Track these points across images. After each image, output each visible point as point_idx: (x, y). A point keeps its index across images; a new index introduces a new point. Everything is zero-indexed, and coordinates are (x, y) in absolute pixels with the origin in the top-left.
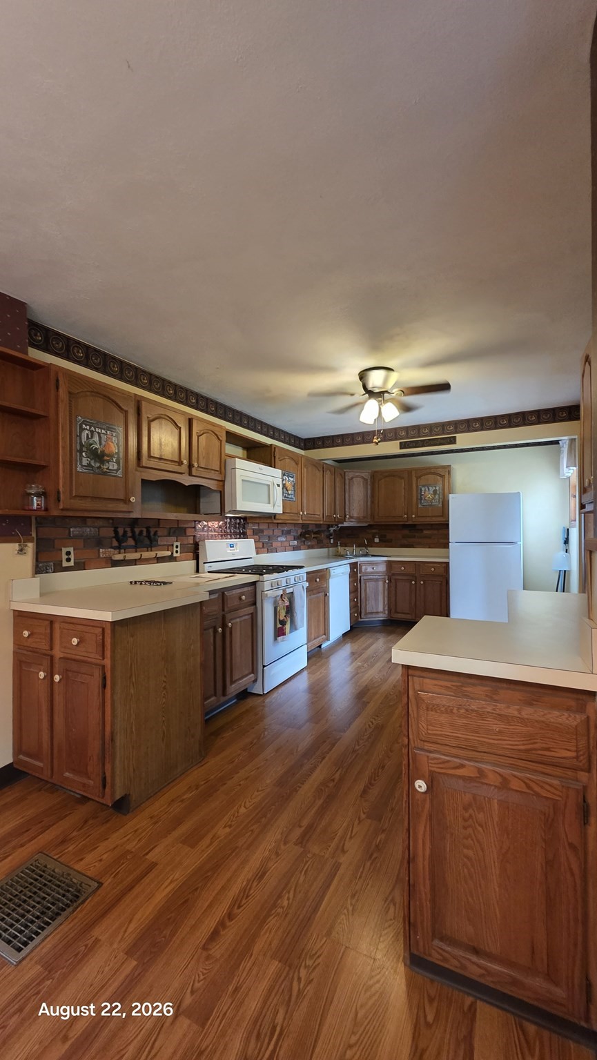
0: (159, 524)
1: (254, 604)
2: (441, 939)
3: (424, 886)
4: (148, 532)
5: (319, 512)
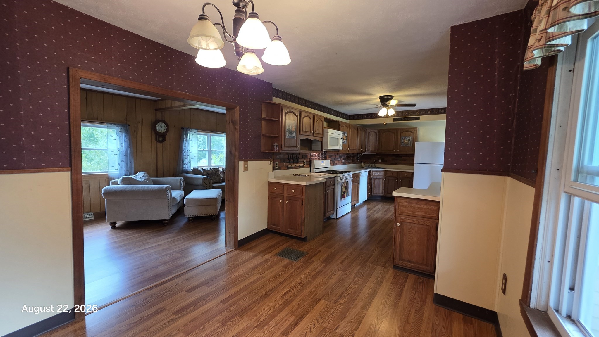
0: (300, 154)
1: (334, 185)
2: (401, 260)
3: (398, 248)
4: (297, 157)
5: (355, 148)
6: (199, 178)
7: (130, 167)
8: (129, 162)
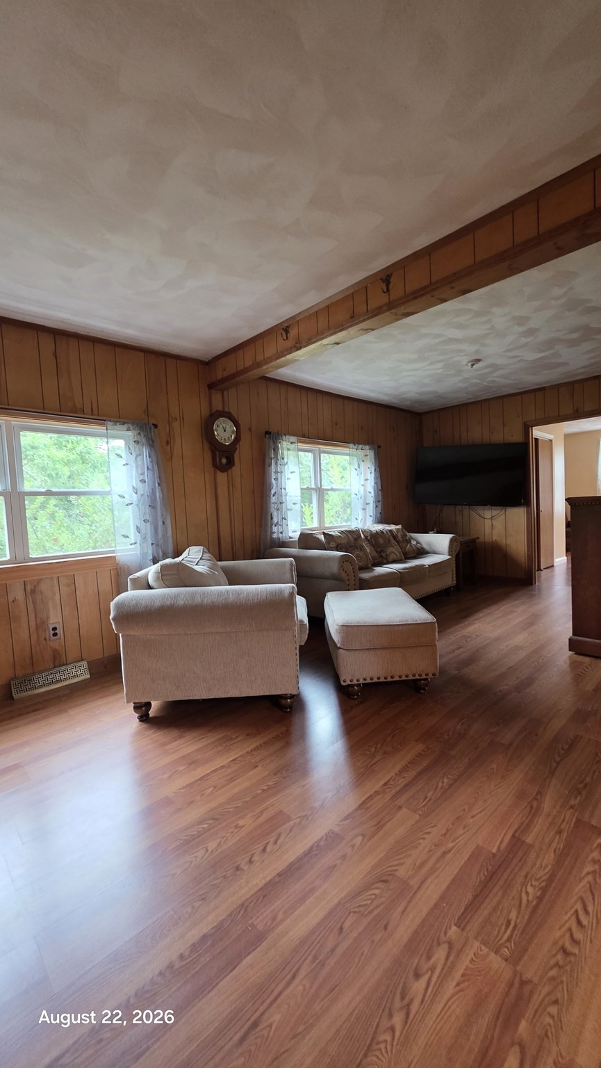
6: (330, 559)
7: (163, 536)
8: (160, 523)
